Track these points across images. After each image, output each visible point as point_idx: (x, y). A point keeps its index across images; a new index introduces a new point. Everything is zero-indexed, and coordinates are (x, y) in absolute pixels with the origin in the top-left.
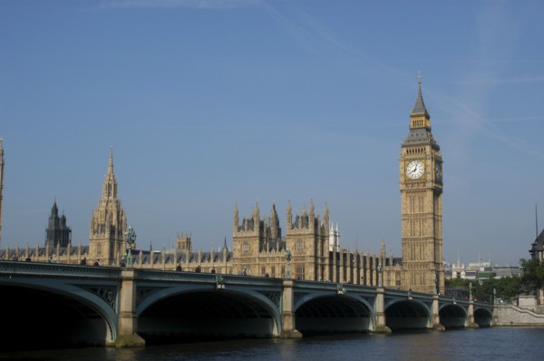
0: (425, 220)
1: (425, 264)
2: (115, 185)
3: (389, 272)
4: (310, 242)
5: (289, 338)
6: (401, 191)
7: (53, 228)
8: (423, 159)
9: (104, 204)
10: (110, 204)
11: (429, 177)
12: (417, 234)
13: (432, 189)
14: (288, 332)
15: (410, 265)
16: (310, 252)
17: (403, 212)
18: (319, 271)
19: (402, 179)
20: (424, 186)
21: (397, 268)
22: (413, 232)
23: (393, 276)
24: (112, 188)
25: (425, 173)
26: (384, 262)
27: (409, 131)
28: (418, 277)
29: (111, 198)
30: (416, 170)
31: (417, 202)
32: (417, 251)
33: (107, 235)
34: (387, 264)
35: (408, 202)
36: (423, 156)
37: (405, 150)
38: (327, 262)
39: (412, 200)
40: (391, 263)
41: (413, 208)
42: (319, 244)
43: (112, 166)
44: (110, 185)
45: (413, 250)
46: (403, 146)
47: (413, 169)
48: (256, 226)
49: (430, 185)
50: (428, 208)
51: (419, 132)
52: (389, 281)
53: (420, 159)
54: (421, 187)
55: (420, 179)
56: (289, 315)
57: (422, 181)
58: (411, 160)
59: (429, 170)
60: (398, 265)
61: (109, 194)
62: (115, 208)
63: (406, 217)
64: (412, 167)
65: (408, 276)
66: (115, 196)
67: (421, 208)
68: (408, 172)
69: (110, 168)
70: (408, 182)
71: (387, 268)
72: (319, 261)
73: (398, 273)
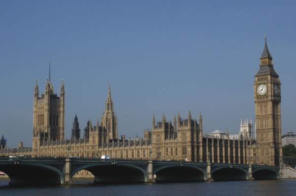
0: (268, 118)
1: (269, 144)
2: (111, 104)
3: (249, 149)
4: (189, 134)
5: (67, 185)
6: (255, 102)
7: (75, 129)
8: (266, 83)
9: (106, 115)
10: (109, 114)
11: (270, 94)
12: (264, 126)
13: (271, 100)
14: (67, 182)
15: (261, 145)
16: (189, 139)
17: (256, 114)
18: (195, 149)
19: (255, 95)
20: (267, 99)
21: (254, 146)
22: (262, 125)
23: (252, 151)
24: (110, 105)
25: (268, 91)
26: (247, 143)
27: (259, 67)
28: (265, 151)
29: (110, 111)
30: (262, 90)
31: (264, 108)
32: (264, 136)
33: (97, 132)
34: (249, 144)
35: (259, 108)
36: (266, 81)
37: (256, 79)
38: (201, 144)
39: (261, 107)
40: (251, 143)
41: (261, 112)
42: (195, 135)
43: (110, 93)
44: (108, 104)
45: (262, 136)
46: (256, 76)
47: (261, 89)
48: (163, 126)
49: (270, 98)
50: (270, 111)
51: (265, 67)
52: (250, 154)
53: (264, 84)
54: (265, 99)
55: (265, 95)
56: (67, 174)
57: (266, 96)
58: (259, 84)
59: (269, 89)
60: (254, 144)
61: (108, 109)
62: (111, 117)
63: (258, 117)
64: (260, 88)
65: (259, 151)
66: (112, 110)
67: (266, 111)
68: (258, 91)
69: (109, 95)
70: (259, 97)
71: (249, 146)
72: (195, 144)
73: (254, 149)
